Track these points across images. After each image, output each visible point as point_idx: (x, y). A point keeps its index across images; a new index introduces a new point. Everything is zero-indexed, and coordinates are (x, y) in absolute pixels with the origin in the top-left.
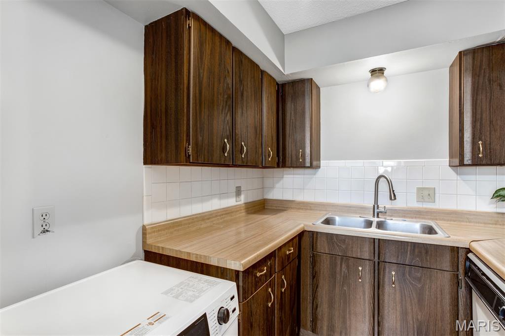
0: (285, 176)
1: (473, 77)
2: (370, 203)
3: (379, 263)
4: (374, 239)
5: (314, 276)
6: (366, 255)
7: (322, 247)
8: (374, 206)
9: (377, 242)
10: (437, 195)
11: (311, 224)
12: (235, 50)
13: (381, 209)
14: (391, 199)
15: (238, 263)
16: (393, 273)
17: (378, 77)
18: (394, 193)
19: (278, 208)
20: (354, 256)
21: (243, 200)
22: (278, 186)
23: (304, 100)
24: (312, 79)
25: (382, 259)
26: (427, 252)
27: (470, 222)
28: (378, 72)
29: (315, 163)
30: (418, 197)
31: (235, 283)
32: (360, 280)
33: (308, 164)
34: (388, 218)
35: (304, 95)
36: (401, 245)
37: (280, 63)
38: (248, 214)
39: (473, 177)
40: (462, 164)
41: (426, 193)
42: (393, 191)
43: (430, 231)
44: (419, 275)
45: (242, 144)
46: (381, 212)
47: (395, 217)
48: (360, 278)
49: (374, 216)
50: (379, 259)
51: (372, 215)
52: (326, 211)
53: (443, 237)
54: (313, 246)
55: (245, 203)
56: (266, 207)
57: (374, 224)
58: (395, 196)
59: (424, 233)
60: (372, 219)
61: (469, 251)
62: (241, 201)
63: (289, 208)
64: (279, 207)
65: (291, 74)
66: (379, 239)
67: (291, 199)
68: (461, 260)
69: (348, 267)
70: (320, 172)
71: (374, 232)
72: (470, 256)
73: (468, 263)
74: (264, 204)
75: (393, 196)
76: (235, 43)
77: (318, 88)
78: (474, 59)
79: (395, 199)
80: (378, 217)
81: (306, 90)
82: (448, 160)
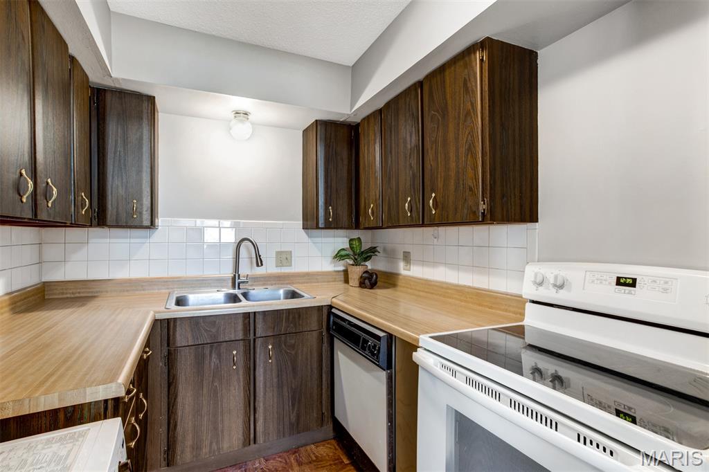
0: (92, 241)
1: (325, 147)
2: (228, 272)
3: (254, 340)
4: (249, 313)
5: (171, 382)
6: (241, 335)
7: (184, 337)
8: (235, 275)
9: (252, 316)
10: (293, 258)
11: (162, 309)
13: (242, 279)
14: (258, 265)
15: (113, 385)
16: (270, 347)
17: (242, 121)
18: (260, 259)
19: (78, 295)
20: (227, 339)
22: (75, 257)
23: (141, 126)
24: (154, 97)
25: (258, 335)
26: (299, 316)
27: (318, 282)
28: (242, 116)
29: (156, 221)
30: (277, 262)
31: (120, 418)
32: (234, 367)
33: (147, 222)
34: (250, 288)
35: (141, 118)
36: (275, 316)
37: (108, 58)
39: (318, 240)
40: (317, 227)
41: (284, 257)
42: (260, 256)
43: (293, 295)
44: (293, 342)
45: (48, 183)
46: (243, 282)
47: (256, 285)
48: (234, 365)
49: (234, 287)
50: (255, 335)
51: (230, 284)
53: (311, 297)
54: (169, 341)
56: (46, 297)
57: (241, 297)
58: (261, 261)
59: (286, 298)
60: (233, 291)
61: (331, 307)
63: (102, 292)
64: (79, 293)
65: (123, 79)
66: (255, 313)
67: (106, 277)
68: (325, 317)
69: (219, 355)
70: (158, 235)
71: (244, 306)
72: (333, 310)
73: (331, 317)
74: (44, 291)
75: (259, 263)
78: (326, 130)
79: (262, 265)
80: (239, 288)
81: (145, 111)
82: (302, 222)
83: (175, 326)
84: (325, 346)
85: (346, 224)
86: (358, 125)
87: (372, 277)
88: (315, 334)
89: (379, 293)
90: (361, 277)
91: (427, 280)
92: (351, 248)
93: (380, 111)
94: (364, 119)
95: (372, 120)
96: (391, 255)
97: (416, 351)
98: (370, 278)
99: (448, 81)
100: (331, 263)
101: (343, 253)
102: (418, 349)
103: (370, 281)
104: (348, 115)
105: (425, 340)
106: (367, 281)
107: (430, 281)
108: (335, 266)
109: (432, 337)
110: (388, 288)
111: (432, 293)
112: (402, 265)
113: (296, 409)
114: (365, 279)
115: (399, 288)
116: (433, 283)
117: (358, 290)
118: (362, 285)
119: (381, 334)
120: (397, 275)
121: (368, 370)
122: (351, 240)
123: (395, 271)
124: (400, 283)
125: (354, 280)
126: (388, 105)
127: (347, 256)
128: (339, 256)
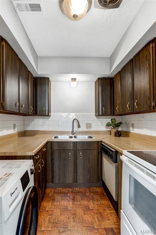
0: (35, 120)
1: (102, 87)
3: (76, 150)
4: (74, 142)
5: (52, 160)
6: (72, 148)
7: (55, 147)
8: (72, 131)
9: (75, 143)
10: (92, 126)
11: (50, 139)
12: (19, 59)
13: (75, 132)
14: (79, 127)
15: (32, 152)
16: (81, 153)
17: (74, 81)
20: (68, 149)
21: (16, 131)
22: (31, 124)
23: (45, 86)
24: (49, 78)
25: (77, 149)
26: (91, 144)
27: (100, 134)
28: (74, 79)
29: (50, 114)
30: (86, 127)
31: (32, 160)
33: (47, 114)
34: (77, 135)
35: (45, 84)
36: (83, 143)
37: (36, 68)
38: (19, 137)
39: (101, 119)
40: (99, 115)
41: (89, 125)
42: (79, 124)
43: (91, 137)
44: (88, 152)
45: (22, 104)
47: (79, 134)
48: (70, 157)
49: (72, 134)
51: (71, 133)
52: (54, 134)
53: (95, 138)
54: (52, 148)
55: (17, 132)
56: (26, 134)
57: (73, 137)
58: (80, 126)
59: (89, 138)
60: (71, 135)
61: (101, 142)
62: (15, 131)
63: (37, 134)
67: (38, 130)
68: (100, 145)
69: (65, 154)
70: (51, 118)
71: (73, 140)
72: (102, 143)
73: (101, 145)
76: (20, 57)
77: (50, 82)
78: (102, 81)
79: (80, 127)
80: (74, 135)
81: (46, 82)
82: (95, 113)
83: (53, 144)
84: (100, 155)
85: (110, 113)
86: (114, 78)
87: (119, 133)
88: (96, 151)
89: (122, 138)
90: (115, 132)
91: (139, 134)
92: (112, 122)
93: (120, 72)
94: (115, 75)
95: (117, 75)
96: (127, 125)
97: (122, 155)
98: (118, 133)
99: (141, 57)
100: (105, 128)
101: (109, 124)
102: (123, 155)
103: (119, 134)
104: (109, 75)
105: (125, 152)
106: (117, 134)
107: (141, 134)
108: (107, 129)
109: (128, 151)
110: (125, 137)
111: (141, 139)
112: (131, 128)
113: (89, 174)
114: (116, 133)
115: (130, 137)
116: (142, 135)
117: (114, 137)
118: (115, 135)
119: (114, 150)
120: (130, 132)
121: (111, 163)
122: (112, 119)
123: (129, 131)
124: (130, 135)
125: (113, 134)
126: (122, 69)
127: (110, 125)
128: (108, 125)
